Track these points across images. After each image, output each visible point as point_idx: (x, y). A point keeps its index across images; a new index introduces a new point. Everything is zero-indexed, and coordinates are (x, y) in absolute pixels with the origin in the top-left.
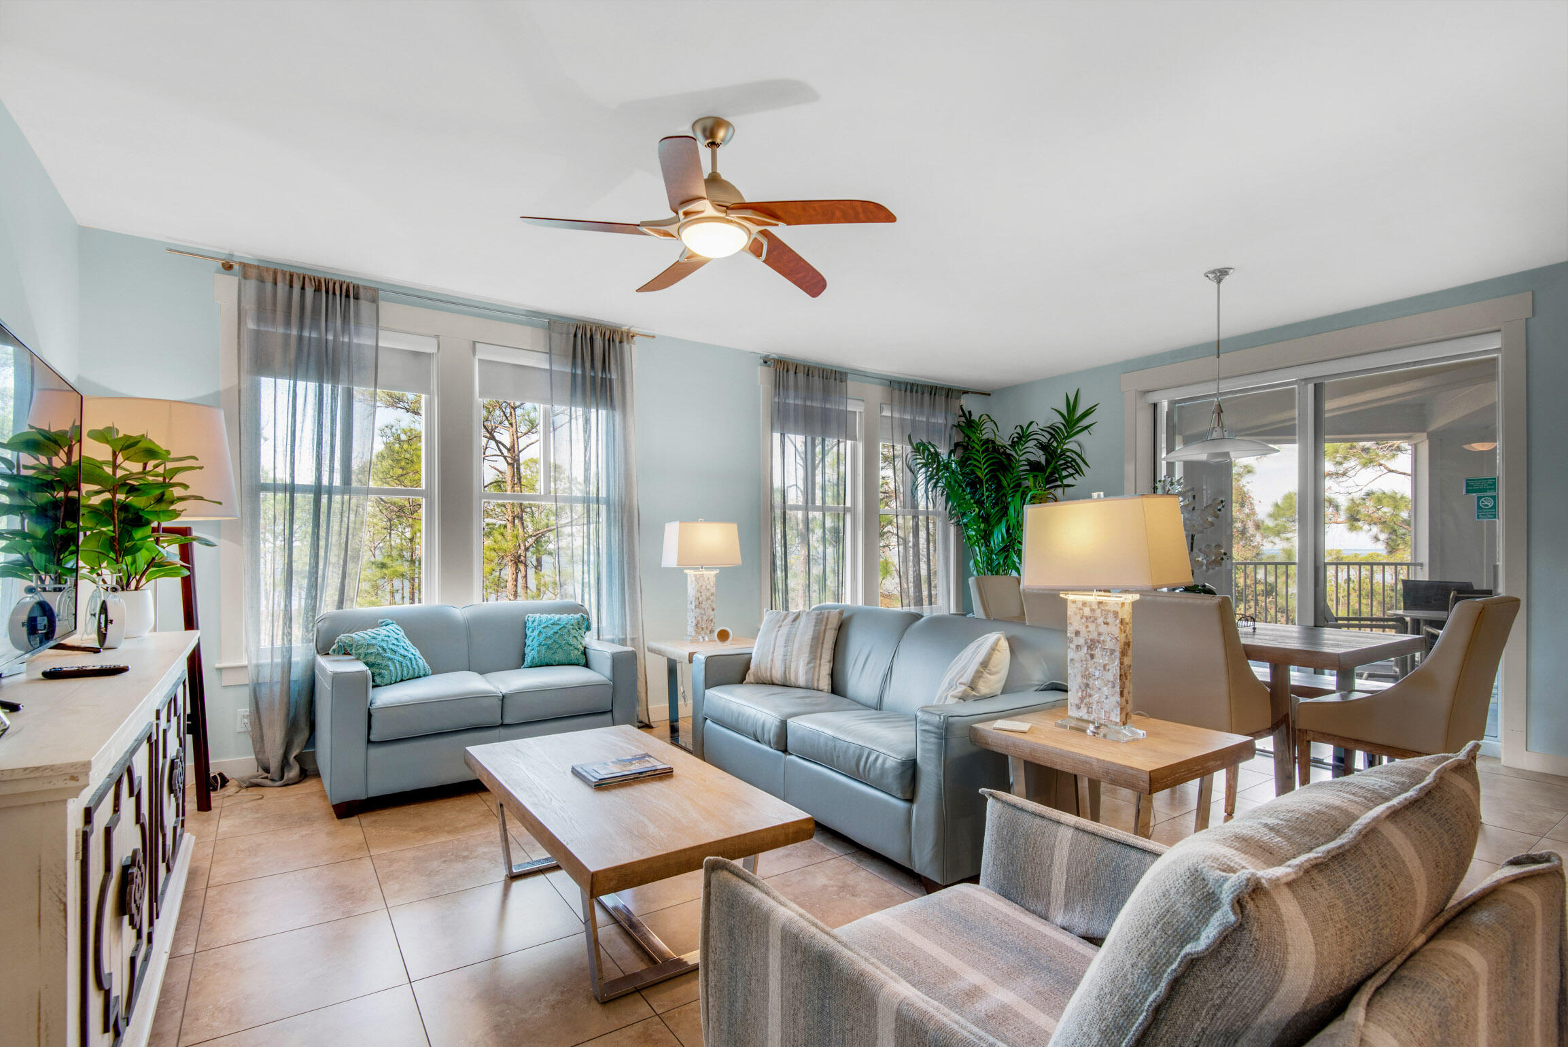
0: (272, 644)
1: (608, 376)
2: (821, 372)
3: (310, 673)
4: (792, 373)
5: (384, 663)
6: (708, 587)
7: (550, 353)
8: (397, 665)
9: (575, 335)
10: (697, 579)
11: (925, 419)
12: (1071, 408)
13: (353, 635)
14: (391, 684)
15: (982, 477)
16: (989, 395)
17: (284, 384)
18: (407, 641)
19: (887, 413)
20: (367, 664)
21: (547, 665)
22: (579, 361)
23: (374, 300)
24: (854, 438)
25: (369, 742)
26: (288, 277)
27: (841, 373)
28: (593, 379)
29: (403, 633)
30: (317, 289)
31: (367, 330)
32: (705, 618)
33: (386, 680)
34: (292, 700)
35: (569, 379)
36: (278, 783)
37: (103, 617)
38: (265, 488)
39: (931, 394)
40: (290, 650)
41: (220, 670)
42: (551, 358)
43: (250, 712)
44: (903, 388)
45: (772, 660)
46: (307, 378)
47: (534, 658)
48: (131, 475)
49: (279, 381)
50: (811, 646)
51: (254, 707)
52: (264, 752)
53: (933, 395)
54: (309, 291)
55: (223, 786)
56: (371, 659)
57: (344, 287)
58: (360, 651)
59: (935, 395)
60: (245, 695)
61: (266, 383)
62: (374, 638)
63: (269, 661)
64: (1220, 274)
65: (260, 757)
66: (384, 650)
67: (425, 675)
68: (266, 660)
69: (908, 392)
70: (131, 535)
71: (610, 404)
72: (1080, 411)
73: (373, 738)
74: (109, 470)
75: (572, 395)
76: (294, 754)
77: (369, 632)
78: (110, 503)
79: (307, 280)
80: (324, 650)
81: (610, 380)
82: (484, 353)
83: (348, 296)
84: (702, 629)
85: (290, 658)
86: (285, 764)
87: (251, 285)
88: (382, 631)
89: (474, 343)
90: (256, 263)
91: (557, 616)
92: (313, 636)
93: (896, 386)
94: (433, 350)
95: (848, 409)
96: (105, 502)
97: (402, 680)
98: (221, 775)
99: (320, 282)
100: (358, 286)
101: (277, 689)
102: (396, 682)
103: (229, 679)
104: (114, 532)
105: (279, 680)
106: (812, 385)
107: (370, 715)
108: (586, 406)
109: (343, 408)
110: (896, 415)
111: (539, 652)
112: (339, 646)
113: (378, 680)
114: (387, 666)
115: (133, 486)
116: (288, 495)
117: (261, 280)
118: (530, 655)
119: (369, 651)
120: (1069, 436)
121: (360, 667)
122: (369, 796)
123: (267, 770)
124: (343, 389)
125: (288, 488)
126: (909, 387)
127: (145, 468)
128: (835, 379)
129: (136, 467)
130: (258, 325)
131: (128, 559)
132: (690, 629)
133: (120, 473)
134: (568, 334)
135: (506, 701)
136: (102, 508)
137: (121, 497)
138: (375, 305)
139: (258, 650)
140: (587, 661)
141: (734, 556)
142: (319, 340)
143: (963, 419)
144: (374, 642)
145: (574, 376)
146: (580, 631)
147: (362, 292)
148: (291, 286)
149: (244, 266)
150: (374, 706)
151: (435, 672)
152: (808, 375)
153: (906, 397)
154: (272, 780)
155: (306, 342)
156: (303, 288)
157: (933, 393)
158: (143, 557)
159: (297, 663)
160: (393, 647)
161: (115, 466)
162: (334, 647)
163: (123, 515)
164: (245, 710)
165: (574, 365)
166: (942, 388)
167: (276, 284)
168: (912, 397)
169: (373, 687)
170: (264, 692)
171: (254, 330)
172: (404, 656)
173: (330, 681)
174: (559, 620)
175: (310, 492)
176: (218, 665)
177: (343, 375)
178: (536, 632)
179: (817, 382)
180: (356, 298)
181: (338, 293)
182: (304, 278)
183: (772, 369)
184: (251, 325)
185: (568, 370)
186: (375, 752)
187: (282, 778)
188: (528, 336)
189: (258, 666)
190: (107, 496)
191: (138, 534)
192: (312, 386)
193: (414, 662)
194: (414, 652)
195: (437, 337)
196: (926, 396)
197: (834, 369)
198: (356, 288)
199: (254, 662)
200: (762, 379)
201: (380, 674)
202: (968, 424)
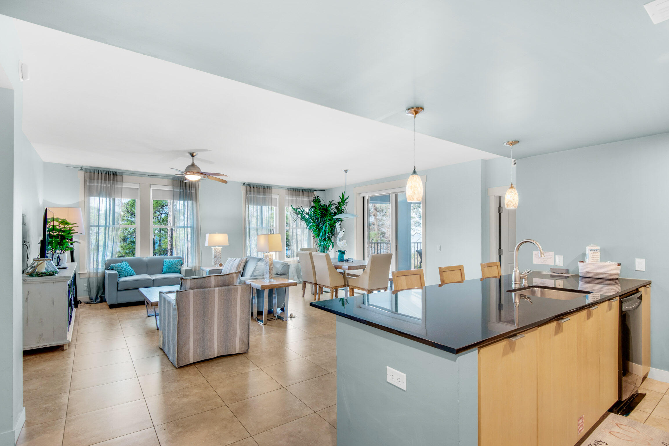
0: (93, 268)
1: (191, 191)
2: (262, 187)
3: (103, 275)
4: (252, 188)
5: (123, 271)
6: (219, 252)
7: (173, 186)
8: (126, 272)
9: (181, 181)
10: (215, 250)
11: (300, 199)
12: (343, 196)
13: (115, 265)
14: (124, 277)
15: (319, 217)
16: (325, 191)
17: (97, 199)
18: (129, 266)
19: (287, 198)
20: (118, 271)
21: (169, 273)
22: (182, 188)
23: (121, 176)
24: (276, 206)
25: (118, 290)
26: (98, 171)
27: (270, 187)
28: (186, 192)
29: (128, 264)
30: (106, 174)
31: (119, 183)
32: (218, 260)
33: (123, 276)
34: (99, 282)
35: (179, 193)
36: (95, 303)
37: (58, 259)
38: (91, 226)
39: (302, 192)
40: (98, 268)
41: (79, 274)
42: (173, 188)
43: (87, 285)
44: (292, 190)
45: (227, 271)
46: (103, 197)
47: (165, 271)
48: (62, 228)
49: (95, 198)
50: (237, 267)
51: (88, 284)
52: (91, 295)
53: (303, 192)
54: (103, 174)
55: (80, 303)
56: (119, 270)
57: (113, 173)
58: (116, 268)
59: (304, 192)
60: (86, 280)
61: (92, 198)
62: (120, 265)
63: (93, 272)
64: (346, 171)
65: (90, 296)
66: (123, 268)
67: (134, 275)
68: (91, 271)
69: (294, 191)
70: (62, 241)
71: (192, 199)
72: (345, 198)
73: (119, 289)
74: (58, 227)
75: (180, 197)
76: (99, 295)
77: (119, 264)
78: (58, 234)
79: (103, 172)
80: (107, 268)
81: (192, 192)
82: (153, 187)
83: (114, 175)
84: (217, 263)
85: (98, 271)
86: (97, 298)
87: (88, 174)
88: (122, 264)
89: (150, 184)
90: (89, 168)
91: (173, 260)
92: (104, 265)
93: (290, 190)
94: (138, 187)
95: (272, 197)
96: (57, 234)
97: (127, 276)
98: (80, 301)
99: (106, 172)
100: (117, 172)
101: (95, 279)
102: (126, 276)
103: (82, 276)
104: (59, 241)
105: (95, 277)
106: (260, 191)
107: (118, 284)
108: (184, 200)
109: (113, 204)
110: (290, 198)
111: (166, 269)
112: (111, 267)
113: (121, 276)
114: (123, 272)
115: (63, 231)
116: (97, 228)
117: (91, 172)
118: (164, 270)
119: (119, 269)
120: (343, 205)
121: (116, 272)
122: (118, 303)
123: (92, 299)
124: (113, 199)
125: (98, 226)
126: (294, 190)
127: (65, 226)
128: (268, 189)
129: (63, 226)
130: (90, 184)
131: (62, 247)
132: (213, 263)
133: (60, 228)
134: (178, 181)
135: (154, 281)
136: (57, 236)
137: (60, 233)
138: (121, 177)
139: (89, 269)
140: (180, 272)
141: (227, 243)
142: (106, 186)
143: (315, 199)
144: (120, 266)
145: (180, 192)
146: (179, 264)
147: (118, 174)
148: (98, 173)
149: (86, 169)
150: (119, 281)
151: (136, 275)
152: (258, 188)
153: (293, 193)
154: (93, 302)
155: (102, 187)
156: (102, 174)
157: (303, 191)
158: (65, 246)
159: (100, 272)
160: (125, 268)
161: (59, 227)
162: (109, 267)
163: (61, 237)
164: (86, 284)
165: (180, 189)
166: (307, 190)
167: (94, 173)
168: (295, 193)
169: (119, 277)
170: (91, 280)
171: (89, 185)
172: (128, 270)
173: (108, 275)
174: (173, 261)
175: (104, 227)
176: (79, 273)
177: (113, 195)
178: (166, 264)
179: (261, 190)
180: (116, 175)
181: (111, 174)
182: (102, 171)
183: (245, 187)
184: (88, 184)
185: (179, 190)
186: (119, 293)
187: (96, 301)
188: (166, 181)
189: (89, 273)
190: (58, 233)
191: (64, 241)
192: (104, 199)
193: (131, 272)
194: (131, 269)
195: (140, 184)
196: (301, 192)
197: (267, 186)
198: (116, 173)
199: (88, 272)
200: (243, 189)
201: (121, 274)
202: (316, 200)
